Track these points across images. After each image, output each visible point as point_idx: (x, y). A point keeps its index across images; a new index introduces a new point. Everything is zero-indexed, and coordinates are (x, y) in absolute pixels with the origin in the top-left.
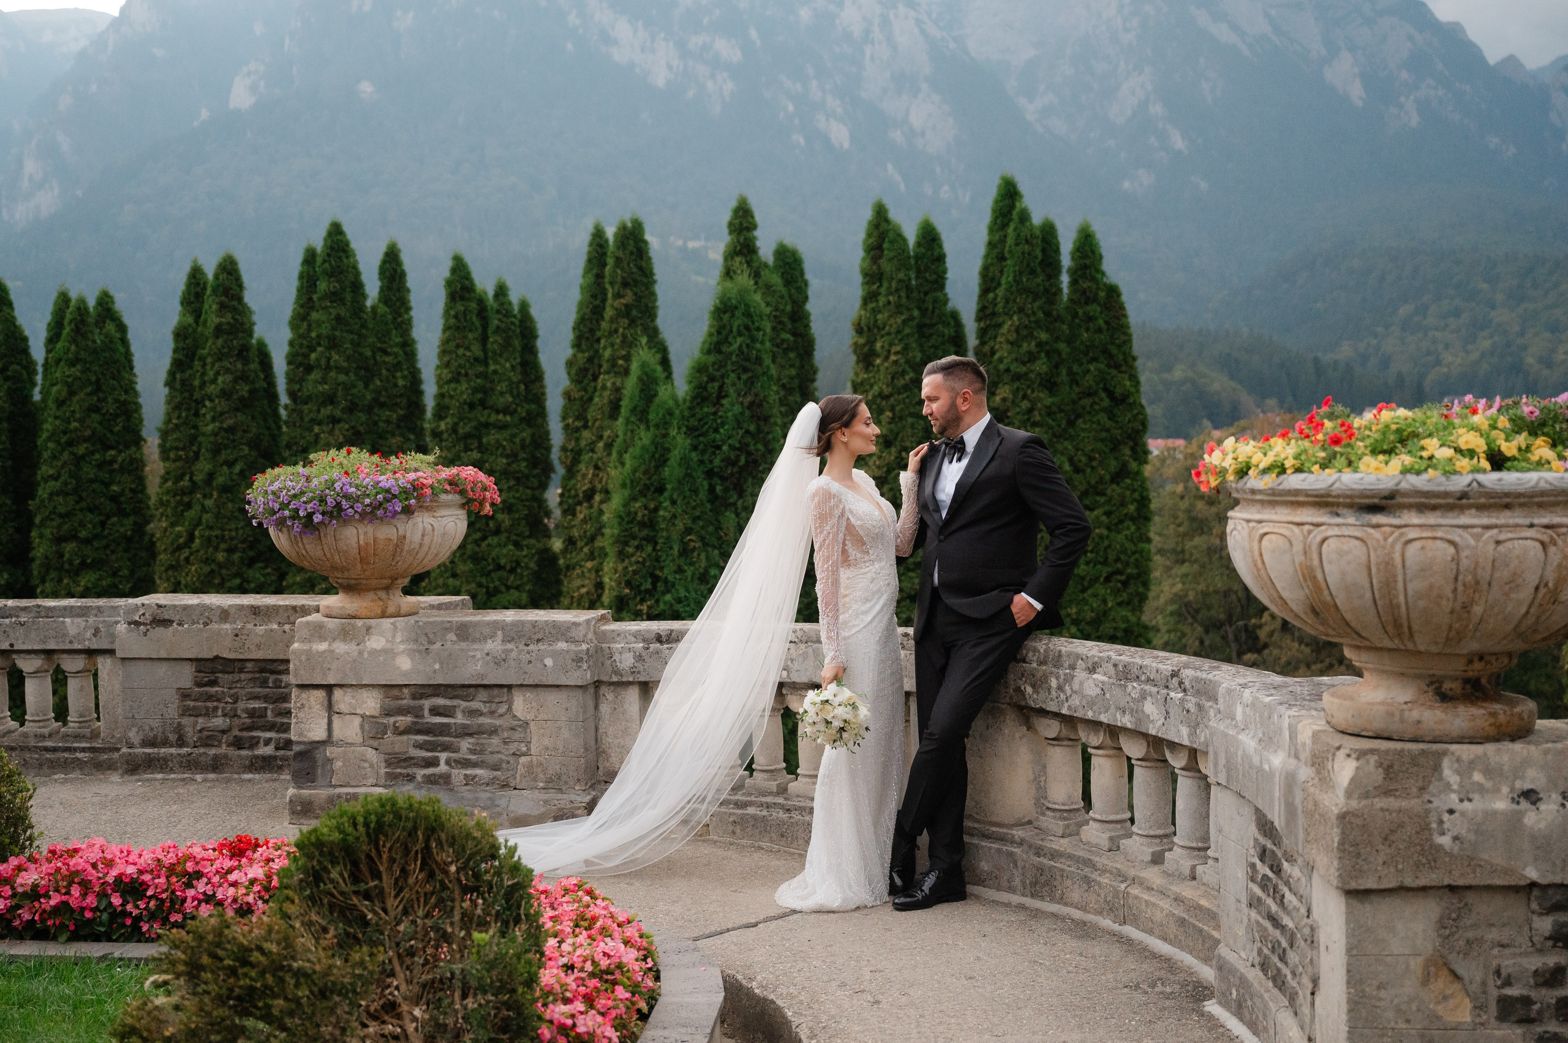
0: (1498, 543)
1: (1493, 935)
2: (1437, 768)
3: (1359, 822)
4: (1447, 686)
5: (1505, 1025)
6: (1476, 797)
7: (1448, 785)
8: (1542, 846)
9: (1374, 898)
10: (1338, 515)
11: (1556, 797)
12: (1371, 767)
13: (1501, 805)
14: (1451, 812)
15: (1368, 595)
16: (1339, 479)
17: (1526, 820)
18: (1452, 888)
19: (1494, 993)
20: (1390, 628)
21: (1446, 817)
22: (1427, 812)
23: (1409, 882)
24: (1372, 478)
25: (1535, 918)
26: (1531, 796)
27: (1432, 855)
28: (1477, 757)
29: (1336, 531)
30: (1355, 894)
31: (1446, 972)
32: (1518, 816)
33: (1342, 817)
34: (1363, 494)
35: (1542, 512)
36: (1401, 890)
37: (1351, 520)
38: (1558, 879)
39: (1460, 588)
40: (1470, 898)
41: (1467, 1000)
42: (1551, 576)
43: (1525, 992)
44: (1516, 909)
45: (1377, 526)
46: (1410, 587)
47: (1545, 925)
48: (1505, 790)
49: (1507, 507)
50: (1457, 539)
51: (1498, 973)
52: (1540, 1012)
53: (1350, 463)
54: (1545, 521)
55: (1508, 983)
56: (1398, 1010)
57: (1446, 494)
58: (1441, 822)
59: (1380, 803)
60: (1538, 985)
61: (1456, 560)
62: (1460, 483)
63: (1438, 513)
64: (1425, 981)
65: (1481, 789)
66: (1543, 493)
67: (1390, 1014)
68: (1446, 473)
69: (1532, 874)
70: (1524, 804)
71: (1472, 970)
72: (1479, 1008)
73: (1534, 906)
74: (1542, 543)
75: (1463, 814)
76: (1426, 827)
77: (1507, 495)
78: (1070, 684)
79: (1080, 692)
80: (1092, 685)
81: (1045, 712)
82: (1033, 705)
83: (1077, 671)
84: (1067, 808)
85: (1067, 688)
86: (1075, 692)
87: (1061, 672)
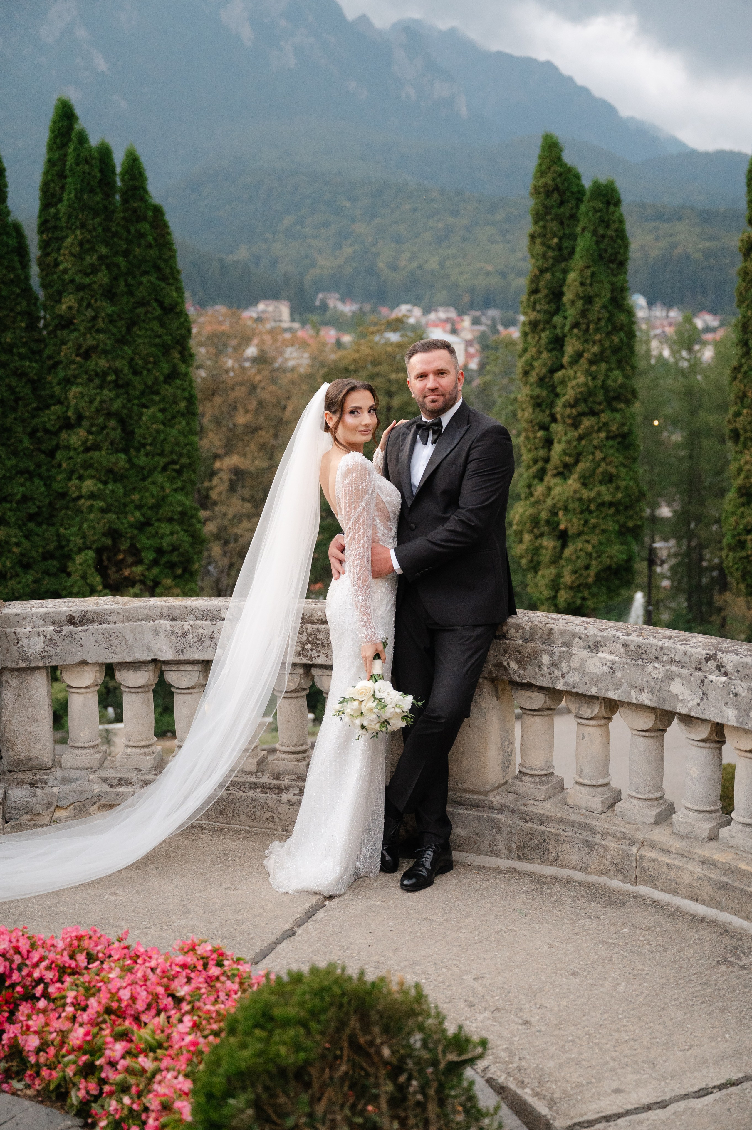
78: (567, 662)
79: (581, 669)
80: (598, 663)
81: (529, 686)
82: (518, 679)
83: (575, 649)
84: (545, 772)
85: (564, 665)
86: (574, 669)
87: (555, 650)
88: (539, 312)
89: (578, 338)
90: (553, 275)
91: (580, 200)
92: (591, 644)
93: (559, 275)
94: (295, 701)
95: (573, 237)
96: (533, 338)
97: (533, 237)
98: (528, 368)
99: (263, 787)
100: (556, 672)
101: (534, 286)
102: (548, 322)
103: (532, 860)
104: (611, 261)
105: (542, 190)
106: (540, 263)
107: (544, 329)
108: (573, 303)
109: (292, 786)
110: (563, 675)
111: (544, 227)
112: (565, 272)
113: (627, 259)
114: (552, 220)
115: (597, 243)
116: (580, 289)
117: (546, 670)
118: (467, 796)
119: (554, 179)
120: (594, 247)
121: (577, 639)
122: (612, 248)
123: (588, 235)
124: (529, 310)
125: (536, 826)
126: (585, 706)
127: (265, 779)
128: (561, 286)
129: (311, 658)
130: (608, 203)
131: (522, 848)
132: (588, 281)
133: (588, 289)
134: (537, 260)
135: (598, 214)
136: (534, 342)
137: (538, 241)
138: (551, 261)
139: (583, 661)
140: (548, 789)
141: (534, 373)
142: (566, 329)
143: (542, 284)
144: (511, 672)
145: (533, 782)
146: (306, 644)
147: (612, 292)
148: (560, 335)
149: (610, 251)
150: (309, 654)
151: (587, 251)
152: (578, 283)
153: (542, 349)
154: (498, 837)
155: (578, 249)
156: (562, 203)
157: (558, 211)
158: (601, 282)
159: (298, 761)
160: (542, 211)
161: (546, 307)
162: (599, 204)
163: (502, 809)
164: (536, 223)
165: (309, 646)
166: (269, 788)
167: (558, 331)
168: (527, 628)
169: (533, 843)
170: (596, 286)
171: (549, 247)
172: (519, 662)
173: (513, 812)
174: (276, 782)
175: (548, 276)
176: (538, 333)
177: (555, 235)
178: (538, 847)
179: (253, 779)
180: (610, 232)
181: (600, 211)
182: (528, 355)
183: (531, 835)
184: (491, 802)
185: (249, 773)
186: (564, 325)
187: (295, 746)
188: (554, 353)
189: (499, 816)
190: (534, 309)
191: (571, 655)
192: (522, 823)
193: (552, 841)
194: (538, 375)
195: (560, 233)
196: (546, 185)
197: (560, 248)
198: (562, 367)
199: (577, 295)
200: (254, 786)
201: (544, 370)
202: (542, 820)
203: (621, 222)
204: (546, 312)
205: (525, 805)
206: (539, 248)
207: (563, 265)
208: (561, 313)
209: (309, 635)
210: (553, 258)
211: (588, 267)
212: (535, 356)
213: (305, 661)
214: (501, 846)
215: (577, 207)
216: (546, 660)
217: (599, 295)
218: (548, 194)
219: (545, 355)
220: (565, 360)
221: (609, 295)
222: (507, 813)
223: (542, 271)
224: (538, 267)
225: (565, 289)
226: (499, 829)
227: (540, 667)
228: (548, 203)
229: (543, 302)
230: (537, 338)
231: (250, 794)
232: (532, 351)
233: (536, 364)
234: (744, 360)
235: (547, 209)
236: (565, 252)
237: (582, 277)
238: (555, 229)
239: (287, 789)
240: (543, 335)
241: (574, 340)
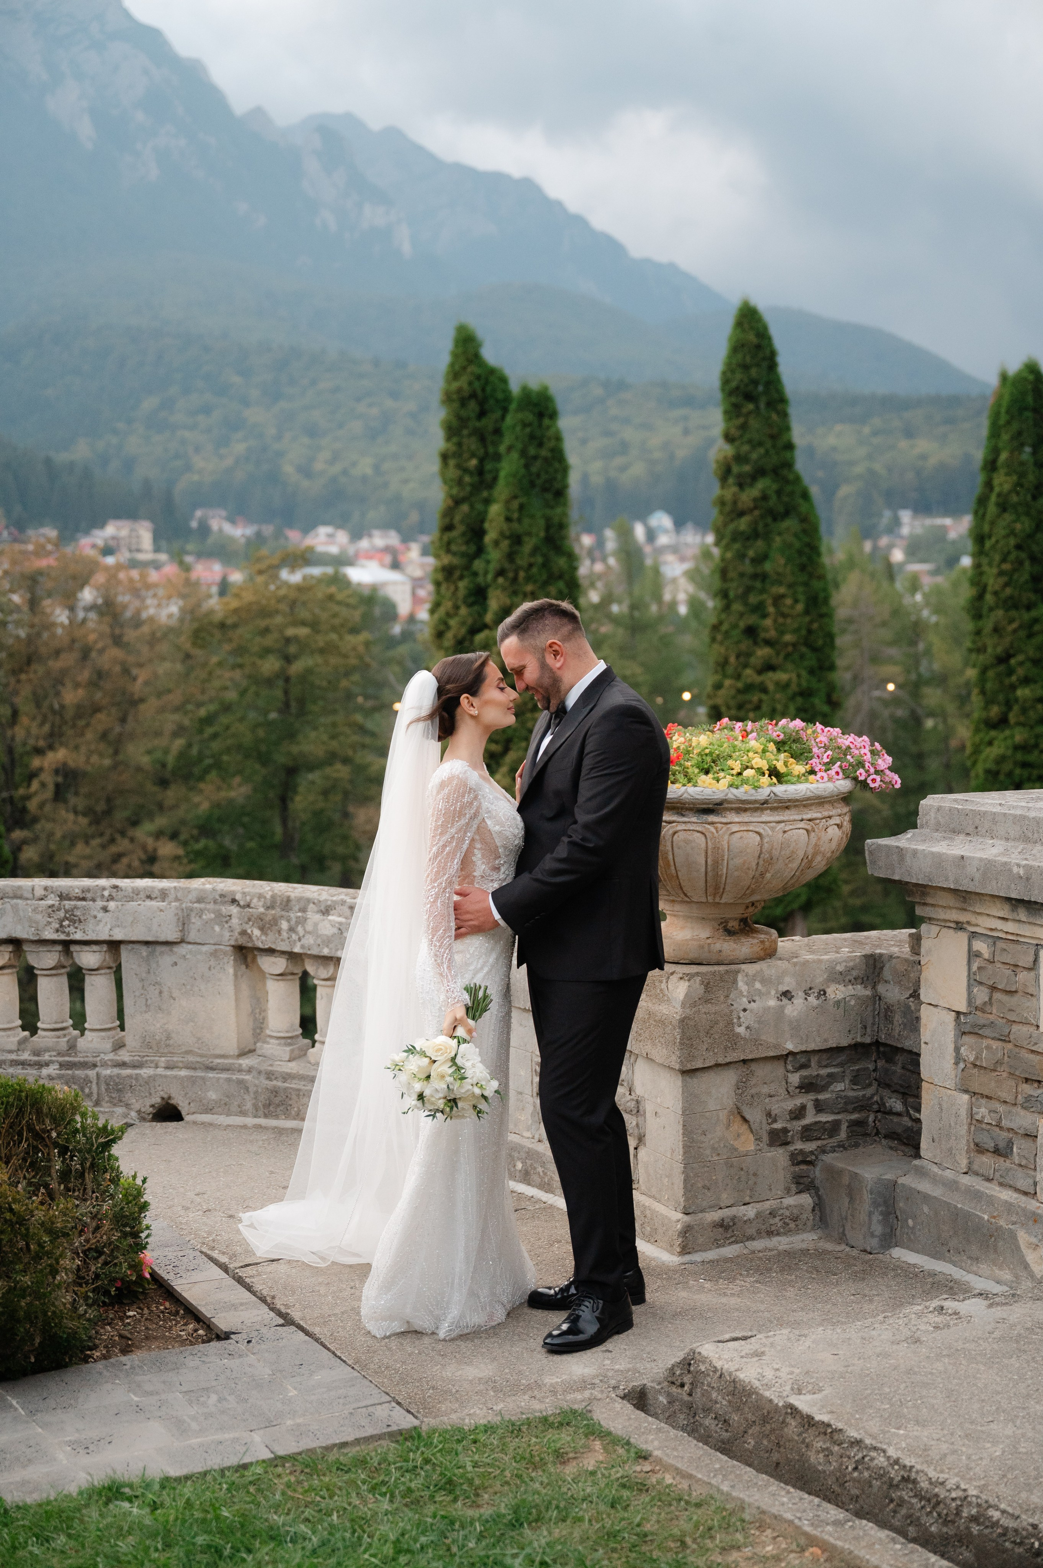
0: (785, 832)
1: (765, 1090)
2: (735, 982)
3: (692, 1023)
4: (730, 925)
5: (772, 1149)
6: (756, 998)
7: (741, 992)
8: (796, 1027)
9: (698, 1074)
10: (683, 815)
11: (801, 994)
12: (697, 985)
13: (772, 1003)
14: (745, 1010)
15: (703, 869)
16: (686, 791)
17: (786, 1011)
18: (744, 1061)
19: (768, 1128)
20: (710, 890)
21: (742, 1014)
22: (731, 1012)
23: (721, 1060)
24: (708, 791)
25: (789, 1075)
26: (787, 995)
27: (734, 1040)
28: (758, 972)
29: (683, 827)
30: (687, 1073)
31: (739, 1118)
32: (782, 1008)
33: (682, 1021)
34: (703, 802)
35: (806, 810)
36: (718, 1065)
37: (694, 819)
38: (804, 1049)
39: (761, 862)
40: (754, 1066)
41: (751, 1136)
42: (810, 851)
43: (784, 1125)
44: (778, 1070)
45: (712, 823)
46: (731, 862)
47: (795, 1079)
48: (773, 992)
49: (787, 808)
50: (762, 831)
51: (769, 1115)
52: (793, 1136)
53: (689, 781)
54: (809, 816)
55: (775, 1121)
56: (713, 1149)
57: (756, 801)
58: (739, 1018)
59: (704, 1009)
60: (792, 1119)
61: (761, 845)
62: (763, 794)
63: (748, 814)
64: (728, 1126)
65: (760, 993)
66: (808, 799)
67: (708, 1152)
68: (756, 788)
69: (790, 1046)
70: (785, 1001)
71: (755, 1115)
72: (758, 1139)
73: (790, 1067)
74: (807, 830)
75: (751, 1011)
76: (730, 1023)
77: (789, 801)
78: (303, 926)
79: (314, 933)
80: (328, 926)
81: (271, 951)
82: (261, 946)
83: (309, 914)
84: (290, 1035)
85: (300, 929)
86: (309, 933)
87: (292, 915)
88: (454, 554)
89: (504, 589)
90: (472, 507)
91: (505, 410)
92: (322, 908)
93: (479, 507)
94: (55, 979)
95: (497, 457)
96: (448, 589)
97: (445, 457)
98: (442, 627)
99: (23, 1064)
100: (294, 937)
101: (447, 520)
102: (467, 567)
103: (277, 1117)
104: (545, 490)
105: (455, 397)
106: (455, 491)
107: (461, 578)
108: (496, 543)
109: (52, 1062)
110: (300, 940)
111: (459, 445)
112: (487, 502)
113: (566, 486)
114: (470, 435)
115: (527, 466)
116: (505, 526)
117: (285, 935)
118: (219, 1061)
119: (470, 383)
120: (523, 471)
121: (311, 905)
122: (547, 472)
123: (515, 455)
124: (442, 553)
125: (279, 1084)
126: (321, 968)
127: (26, 1056)
128: (482, 521)
129: (68, 934)
130: (541, 415)
131: (267, 1105)
132: (516, 515)
133: (515, 525)
134: (451, 487)
135: (528, 430)
136: (449, 594)
137: (452, 462)
138: (468, 489)
139: (316, 925)
140: (292, 1051)
141: (450, 635)
142: (490, 577)
143: (457, 518)
144: (254, 938)
145: (279, 1044)
146: (63, 921)
147: (548, 528)
148: (483, 584)
149: (544, 477)
150: (67, 930)
151: (514, 476)
152: (502, 519)
153: (460, 603)
154: (246, 1097)
155: (502, 474)
156: (482, 414)
157: (478, 424)
158: (532, 517)
159: (59, 1037)
160: (455, 423)
161: (464, 548)
162: (529, 417)
163: (250, 1070)
164: (448, 439)
165: (66, 923)
166: (29, 1065)
167: (480, 580)
168: (268, 897)
169: (277, 1100)
170: (526, 521)
171: (466, 470)
172: (262, 929)
173: (260, 1072)
174: (36, 1058)
175: (465, 508)
176: (455, 583)
177: (473, 455)
178: (282, 1103)
179: (13, 1057)
180: (544, 453)
181: (530, 425)
182: (442, 611)
183: (275, 1092)
184: (240, 1065)
185: (10, 1052)
186: (486, 573)
187: (56, 1023)
188: (476, 608)
189: (247, 1077)
190: (448, 551)
191: (306, 919)
192: (267, 1082)
193: (294, 1097)
194: (455, 636)
195: (481, 452)
196: (459, 390)
197: (480, 471)
198: (485, 626)
199: (502, 534)
200: (15, 1063)
201: (463, 631)
202: (287, 1077)
203: (558, 438)
204: (463, 555)
205: (271, 1065)
206: (453, 472)
207: (485, 494)
208: (483, 556)
209: (66, 912)
210: (472, 485)
211: (515, 497)
212: (452, 612)
213: (63, 937)
214: (249, 1106)
215: (503, 418)
216: (284, 925)
217: (529, 534)
218: (463, 402)
219: (463, 611)
220: (489, 618)
221: (542, 534)
222: (254, 1073)
223: (458, 502)
224: (451, 496)
225: (486, 525)
226: (247, 1089)
227: (279, 932)
228: (463, 413)
229: (460, 541)
230: (452, 588)
231: (11, 1070)
232: (448, 605)
233: (453, 622)
234: (723, 616)
235: (463, 421)
236: (488, 477)
237: (508, 509)
238: (473, 447)
239: (47, 1064)
240: (462, 585)
241: (498, 592)
